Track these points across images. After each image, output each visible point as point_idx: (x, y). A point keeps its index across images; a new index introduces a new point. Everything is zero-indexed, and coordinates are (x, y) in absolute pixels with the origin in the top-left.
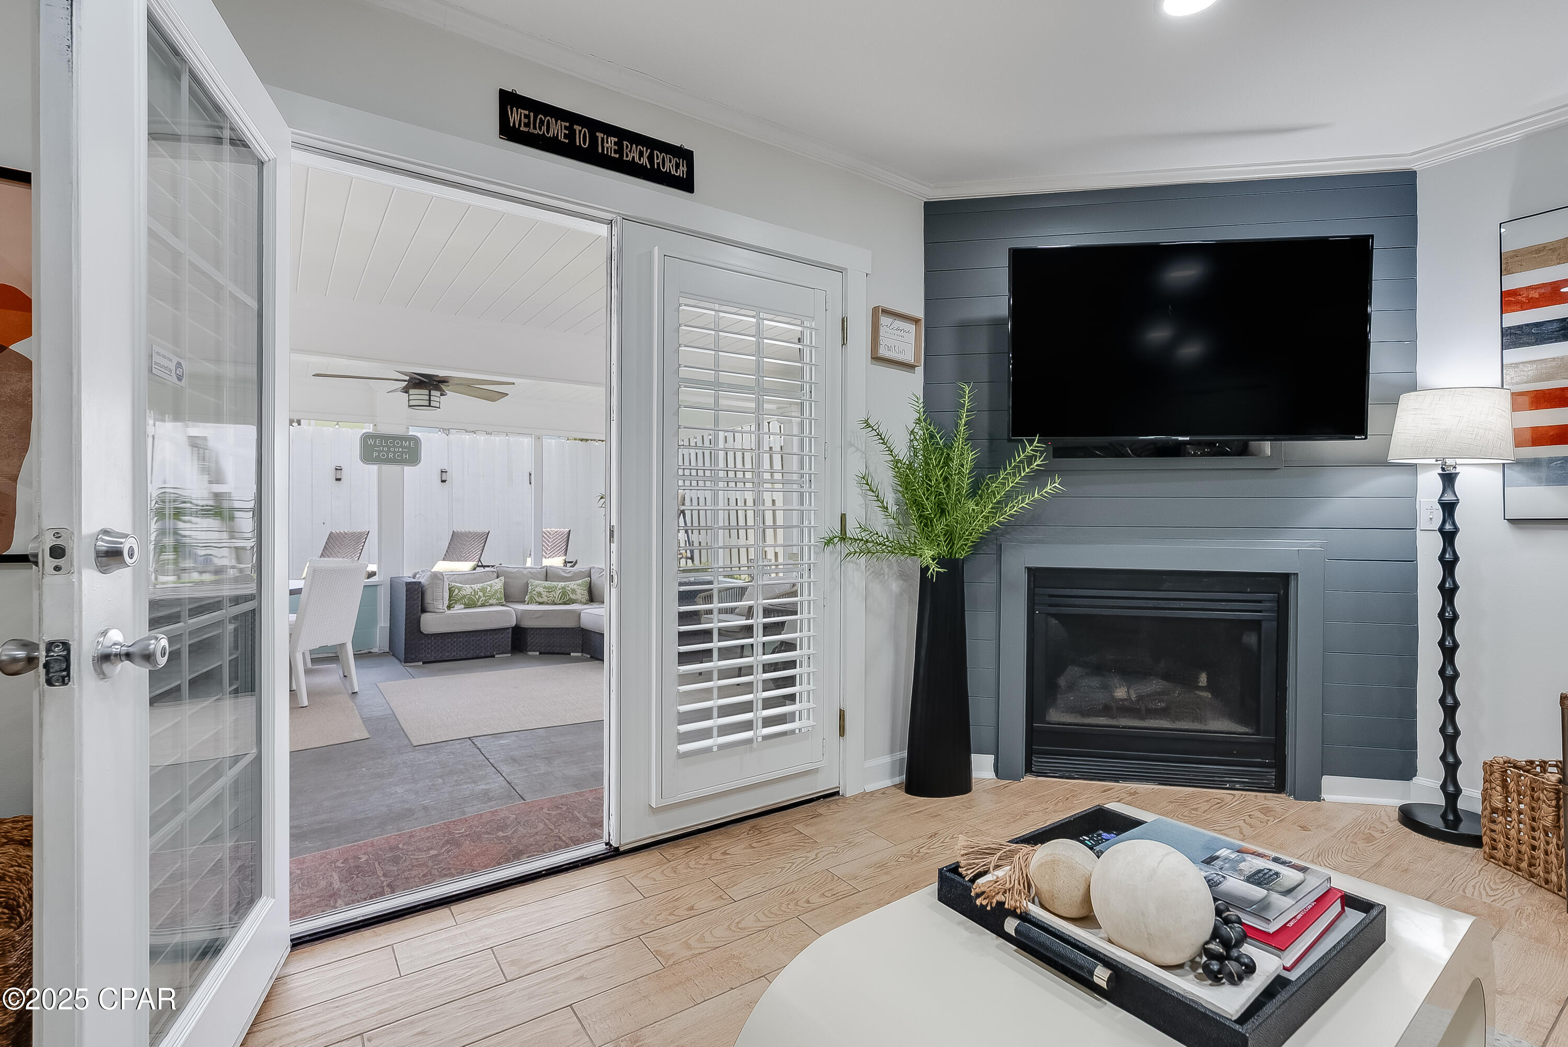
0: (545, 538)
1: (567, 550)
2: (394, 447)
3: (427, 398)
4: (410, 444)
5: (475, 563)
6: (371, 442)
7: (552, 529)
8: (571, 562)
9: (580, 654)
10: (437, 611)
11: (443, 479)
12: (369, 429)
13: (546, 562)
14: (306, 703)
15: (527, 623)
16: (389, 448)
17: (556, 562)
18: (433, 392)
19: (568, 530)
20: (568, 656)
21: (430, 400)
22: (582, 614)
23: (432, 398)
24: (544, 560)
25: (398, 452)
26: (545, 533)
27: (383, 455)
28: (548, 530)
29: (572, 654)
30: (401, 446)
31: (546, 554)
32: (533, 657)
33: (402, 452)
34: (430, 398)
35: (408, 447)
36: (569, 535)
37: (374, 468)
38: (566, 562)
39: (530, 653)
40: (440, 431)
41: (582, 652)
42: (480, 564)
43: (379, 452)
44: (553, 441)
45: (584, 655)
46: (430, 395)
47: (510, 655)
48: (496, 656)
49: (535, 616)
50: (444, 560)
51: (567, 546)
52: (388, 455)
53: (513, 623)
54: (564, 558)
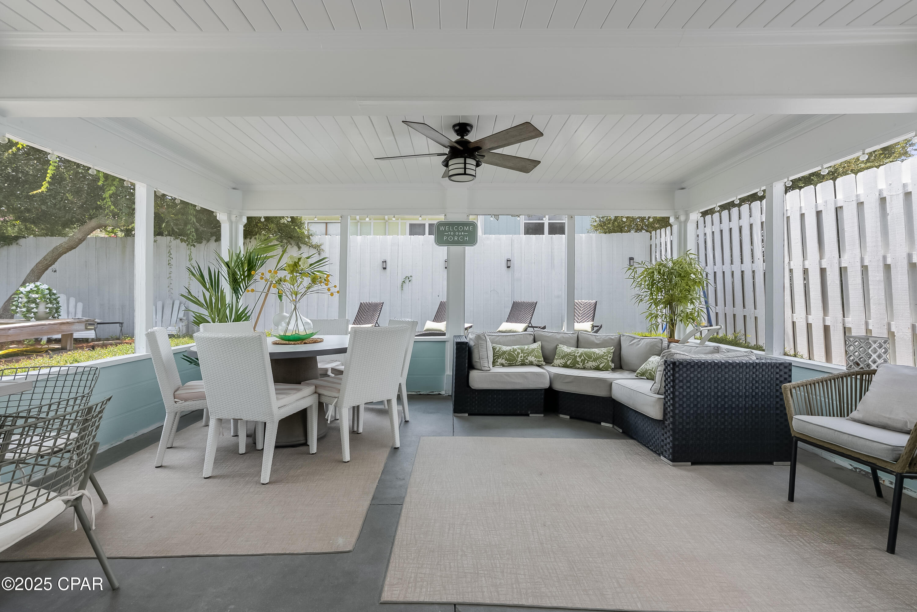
0: (576, 306)
1: (594, 317)
2: (458, 231)
3: (462, 166)
4: (469, 228)
5: (526, 325)
6: (442, 228)
7: (583, 301)
8: (598, 326)
9: (611, 425)
10: (483, 368)
11: (508, 265)
12: (441, 218)
13: (578, 326)
14: (347, 458)
15: (559, 387)
16: (455, 232)
17: (585, 326)
18: (469, 161)
19: (594, 301)
20: (598, 425)
21: (465, 168)
22: (613, 384)
23: (467, 166)
24: (576, 324)
25: (461, 235)
26: (577, 304)
27: (451, 239)
28: (579, 301)
29: (603, 424)
30: (463, 231)
31: (578, 319)
32: (564, 420)
33: (464, 236)
34: (465, 166)
35: (468, 231)
36: (596, 305)
37: (445, 248)
38: (593, 327)
39: (561, 416)
40: (492, 217)
41: (613, 423)
42: (530, 325)
43: (448, 236)
44: (584, 235)
45: (615, 427)
46: (465, 163)
47: (542, 415)
48: (530, 415)
49: (566, 381)
50: (507, 322)
51: (594, 314)
52: (454, 238)
53: (546, 385)
54: (592, 323)
